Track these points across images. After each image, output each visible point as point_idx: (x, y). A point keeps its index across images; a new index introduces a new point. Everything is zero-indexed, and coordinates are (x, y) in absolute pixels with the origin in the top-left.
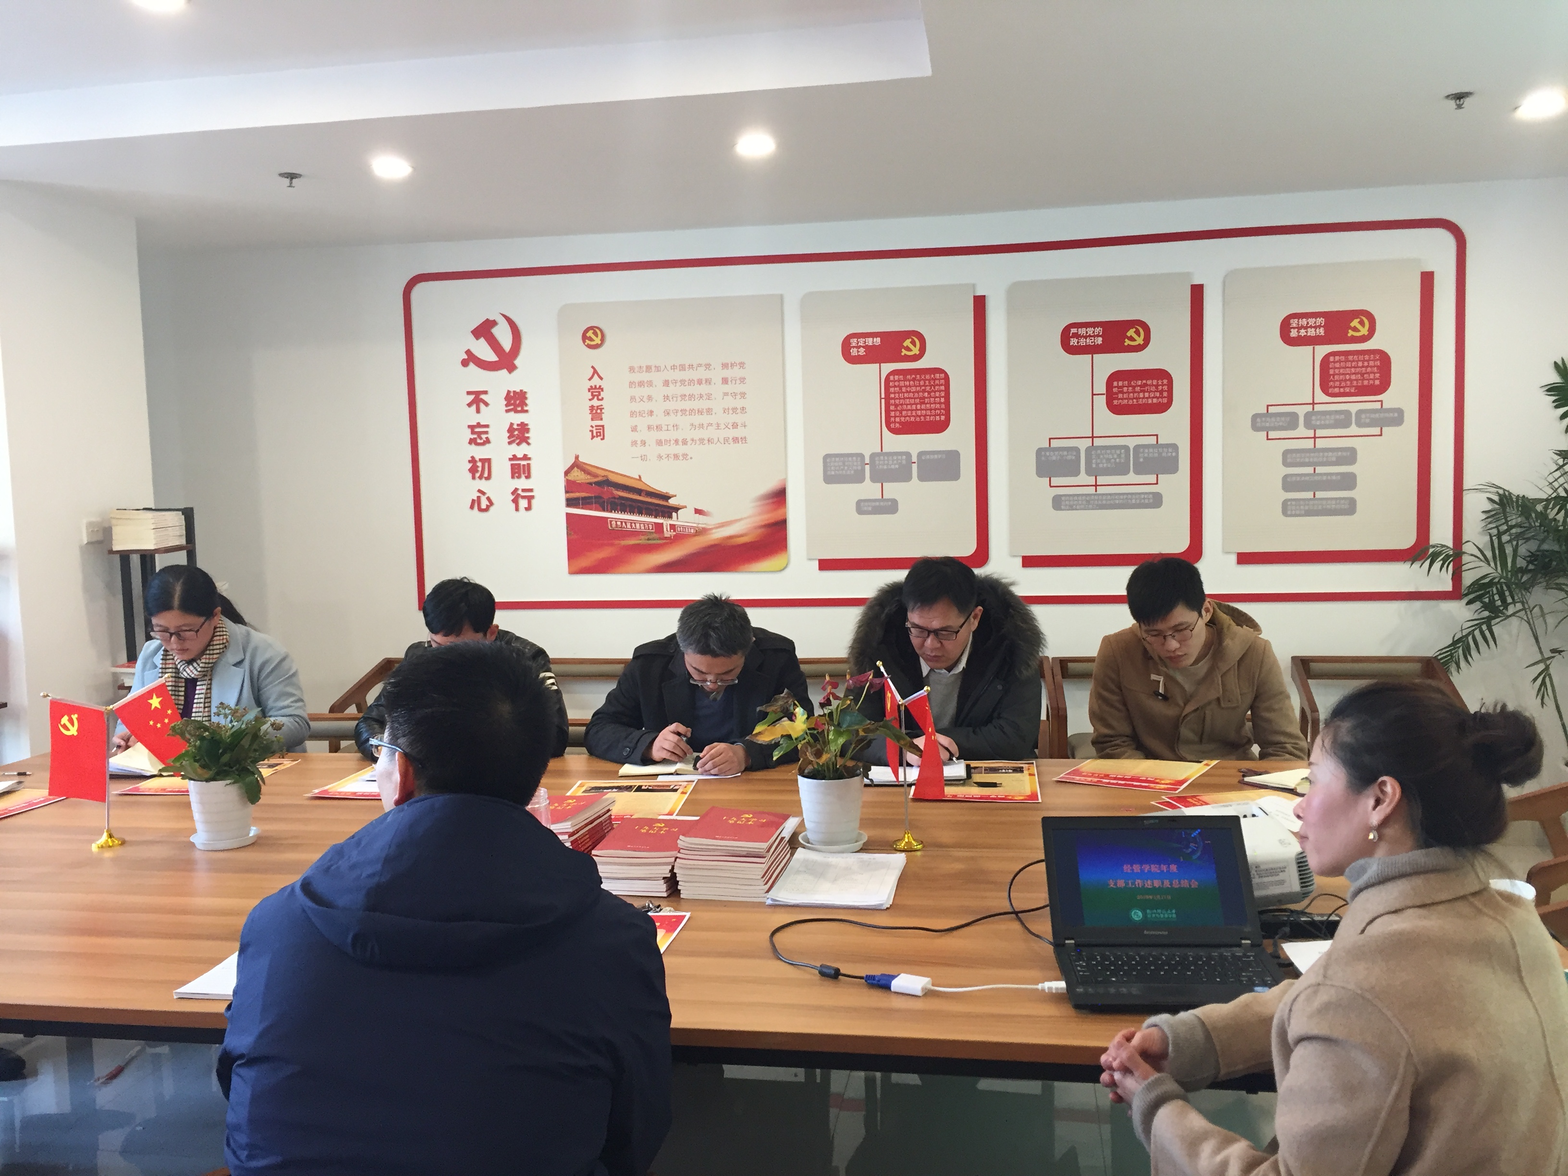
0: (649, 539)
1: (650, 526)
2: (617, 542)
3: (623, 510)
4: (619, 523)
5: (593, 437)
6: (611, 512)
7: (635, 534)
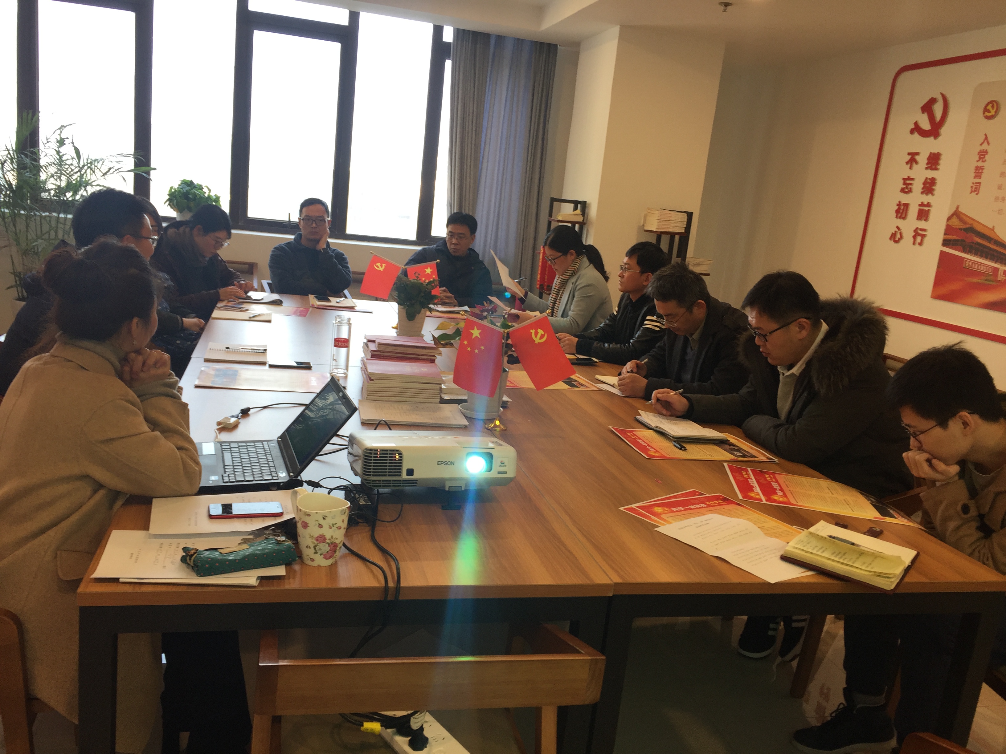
0: (986, 280)
1: (990, 269)
2: (966, 279)
3: (976, 254)
4: (971, 263)
5: (972, 192)
6: (968, 254)
7: (978, 274)
